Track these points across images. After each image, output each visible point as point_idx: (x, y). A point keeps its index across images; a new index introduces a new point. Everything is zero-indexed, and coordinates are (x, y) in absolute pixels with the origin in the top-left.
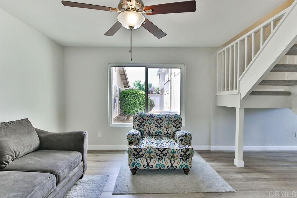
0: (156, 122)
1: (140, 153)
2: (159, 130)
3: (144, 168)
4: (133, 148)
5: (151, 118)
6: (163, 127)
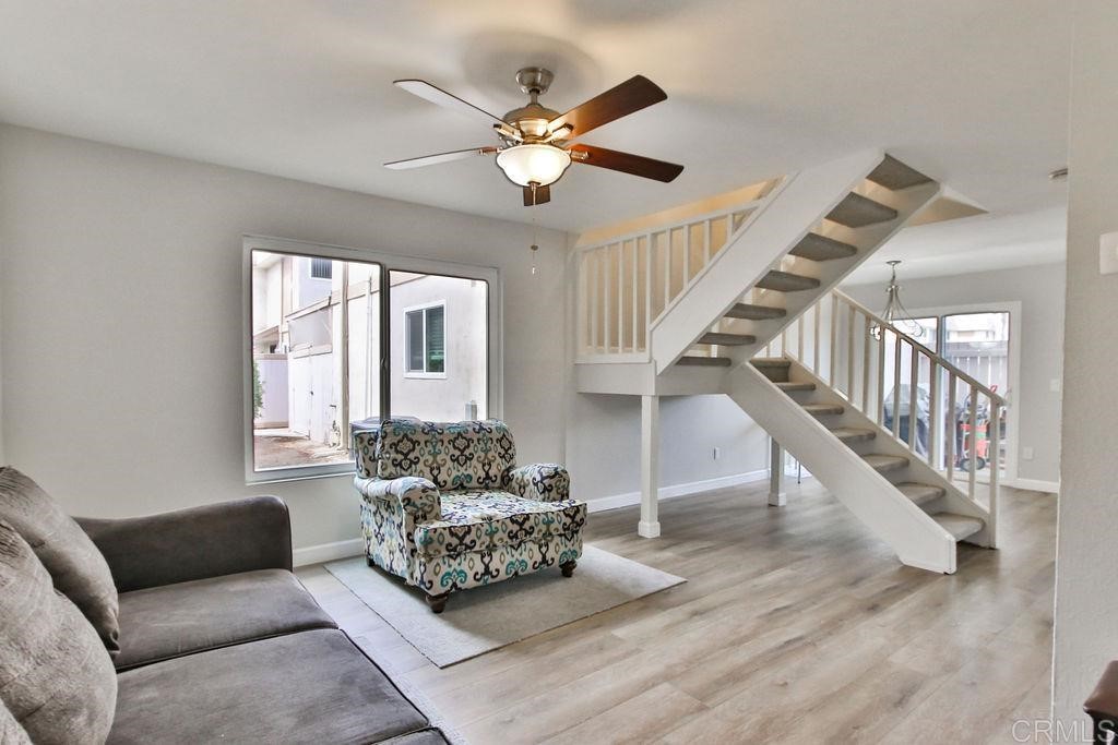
0: (451, 446)
1: (467, 540)
2: (462, 470)
3: (476, 584)
4: (444, 529)
5: (434, 436)
6: (474, 462)
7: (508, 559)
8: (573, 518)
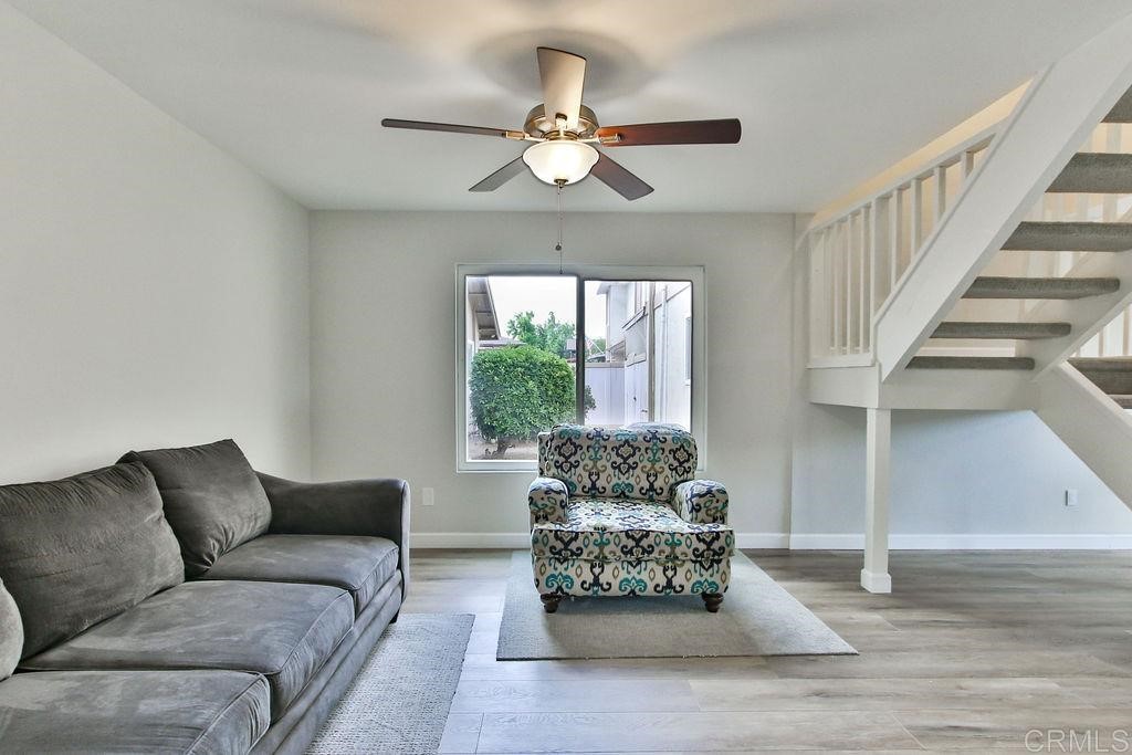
0: (613, 454)
1: (573, 546)
2: (623, 478)
3: (582, 593)
4: (551, 531)
5: (598, 442)
6: (638, 471)
7: (623, 575)
8: (709, 544)
